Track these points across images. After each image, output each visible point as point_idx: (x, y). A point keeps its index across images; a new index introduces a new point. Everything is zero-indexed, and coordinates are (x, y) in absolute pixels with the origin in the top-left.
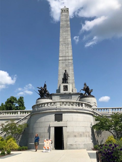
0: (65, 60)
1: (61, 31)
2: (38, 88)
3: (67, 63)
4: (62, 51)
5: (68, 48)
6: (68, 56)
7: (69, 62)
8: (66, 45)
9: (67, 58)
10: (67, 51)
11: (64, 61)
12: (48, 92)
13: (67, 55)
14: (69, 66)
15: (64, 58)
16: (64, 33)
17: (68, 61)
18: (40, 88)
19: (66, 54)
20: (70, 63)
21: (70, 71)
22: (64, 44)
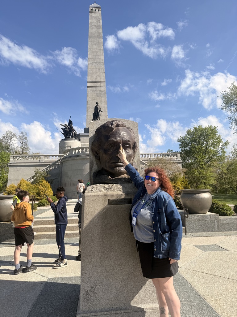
0: (96, 87)
1: (90, 43)
2: (62, 125)
3: (99, 91)
4: (91, 74)
5: (99, 69)
6: (100, 82)
7: (100, 91)
8: (98, 65)
9: (99, 85)
10: (98, 74)
11: (95, 89)
12: (75, 132)
13: (98, 80)
14: (102, 97)
15: (94, 84)
16: (95, 47)
17: (100, 89)
18: (64, 126)
19: (96, 78)
20: (103, 92)
21: (103, 104)
22: (95, 64)
